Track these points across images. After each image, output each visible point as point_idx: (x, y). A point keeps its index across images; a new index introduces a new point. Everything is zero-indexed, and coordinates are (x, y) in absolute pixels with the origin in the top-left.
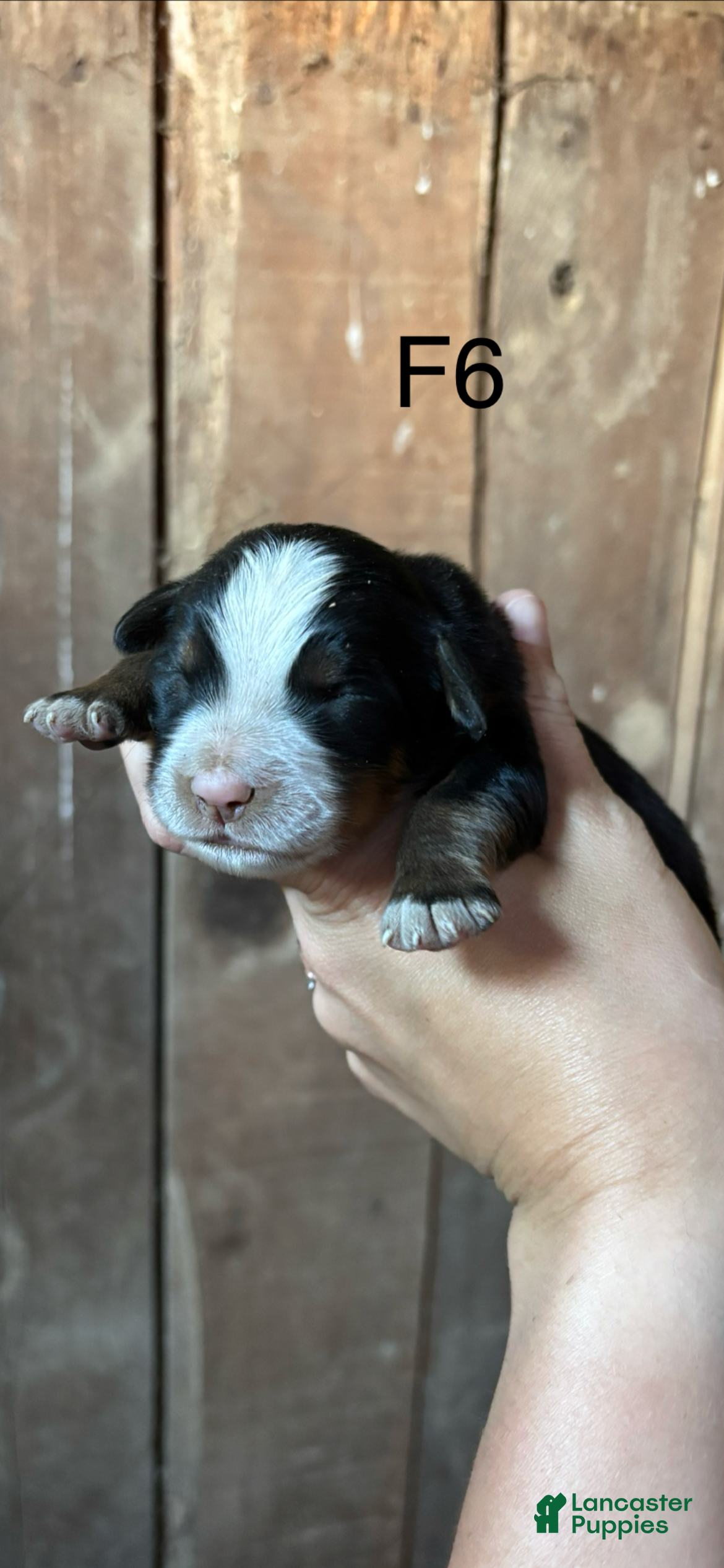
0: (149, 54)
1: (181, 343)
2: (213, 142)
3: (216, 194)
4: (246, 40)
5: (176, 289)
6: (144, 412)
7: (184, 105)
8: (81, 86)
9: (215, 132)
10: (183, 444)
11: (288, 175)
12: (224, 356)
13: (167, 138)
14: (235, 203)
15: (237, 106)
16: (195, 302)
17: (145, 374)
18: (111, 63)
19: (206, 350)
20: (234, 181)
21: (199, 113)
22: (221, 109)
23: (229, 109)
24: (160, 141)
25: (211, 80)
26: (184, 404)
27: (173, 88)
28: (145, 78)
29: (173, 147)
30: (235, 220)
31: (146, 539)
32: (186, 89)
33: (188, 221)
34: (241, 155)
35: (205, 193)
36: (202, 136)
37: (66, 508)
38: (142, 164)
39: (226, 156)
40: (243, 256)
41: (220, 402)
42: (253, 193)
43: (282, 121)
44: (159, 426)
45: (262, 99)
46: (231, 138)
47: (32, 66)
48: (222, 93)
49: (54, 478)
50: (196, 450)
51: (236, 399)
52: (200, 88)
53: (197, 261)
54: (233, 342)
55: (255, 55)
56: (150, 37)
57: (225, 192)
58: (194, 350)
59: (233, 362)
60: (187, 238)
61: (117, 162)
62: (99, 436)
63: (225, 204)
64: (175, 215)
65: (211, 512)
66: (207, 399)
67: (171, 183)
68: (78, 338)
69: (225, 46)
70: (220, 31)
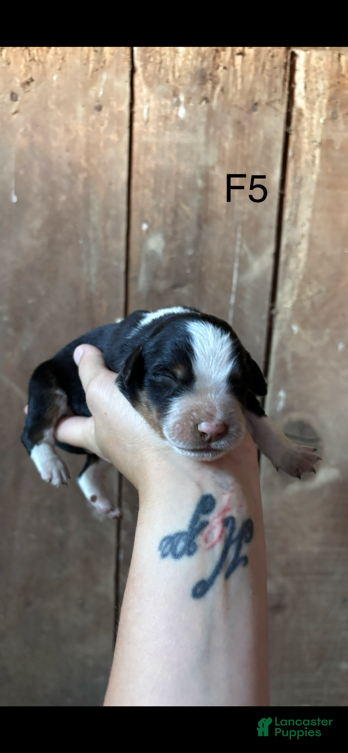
0: (285, 100)
1: (289, 220)
2: (310, 136)
3: (309, 157)
4: (328, 93)
5: (289, 197)
6: (271, 249)
7: (299, 120)
8: (255, 114)
9: (311, 131)
10: (287, 263)
11: (342, 149)
12: (307, 226)
13: (291, 134)
14: (317, 161)
15: (322, 121)
16: (297, 203)
17: (273, 232)
18: (269, 104)
19: (300, 223)
20: (318, 152)
21: (305, 124)
22: (315, 122)
23: (318, 122)
24: (287, 136)
25: (312, 110)
26: (288, 246)
27: (294, 113)
28: (283, 109)
29: (293, 138)
30: (317, 169)
31: (267, 303)
32: (300, 113)
33: (296, 168)
34: (322, 141)
35: (305, 157)
36: (306, 133)
37: (234, 289)
38: (279, 146)
39: (316, 141)
40: (319, 184)
41: (304, 245)
42: (326, 157)
43: (342, 127)
44: (277, 255)
45: (333, 117)
46: (318, 135)
47: (236, 106)
48: (315, 116)
49: (231, 277)
50: (292, 266)
51: (312, 244)
52: (306, 113)
53: (299, 185)
54: (312, 220)
55: (331, 99)
56: (287, 92)
57: (314, 156)
58: (294, 223)
59: (311, 228)
60: (295, 176)
61: (268, 144)
62: (250, 258)
63: (313, 162)
64: (291, 166)
65: (296, 292)
66: (299, 243)
67: (290, 153)
68: (245, 217)
69: (318, 96)
70: (317, 89)
